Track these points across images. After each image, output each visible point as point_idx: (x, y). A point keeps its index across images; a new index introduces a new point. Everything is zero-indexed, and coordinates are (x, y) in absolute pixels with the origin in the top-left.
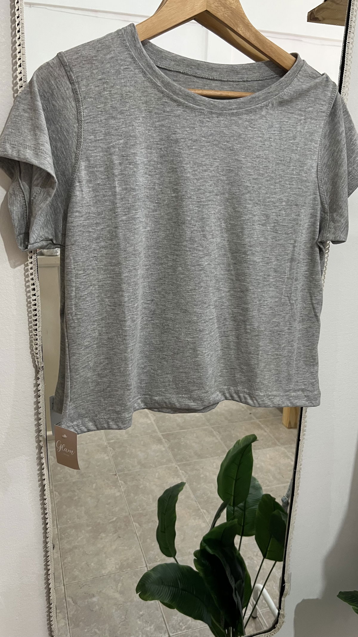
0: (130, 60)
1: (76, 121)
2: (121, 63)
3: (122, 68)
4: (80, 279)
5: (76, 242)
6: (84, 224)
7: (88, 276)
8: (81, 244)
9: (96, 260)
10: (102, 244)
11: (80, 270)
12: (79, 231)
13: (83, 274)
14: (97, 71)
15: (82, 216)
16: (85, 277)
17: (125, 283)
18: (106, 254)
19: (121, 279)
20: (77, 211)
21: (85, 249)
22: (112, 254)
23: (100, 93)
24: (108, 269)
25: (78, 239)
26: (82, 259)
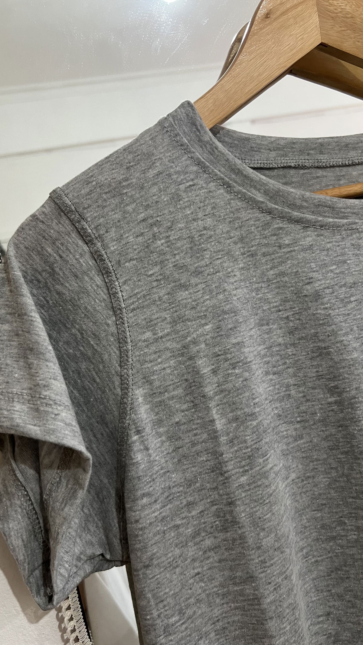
0: (195, 168)
1: (111, 313)
2: (179, 180)
3: (182, 187)
4: (175, 633)
5: (152, 559)
6: (164, 514)
7: (190, 621)
8: (164, 559)
9: (202, 580)
10: (208, 542)
11: (172, 616)
12: (155, 535)
13: (180, 620)
14: (133, 206)
15: (155, 501)
16: (184, 626)
17: (271, 618)
18: (220, 561)
19: (263, 612)
20: (144, 495)
21: (175, 565)
22: (233, 560)
23: (147, 247)
24: (229, 593)
25: (157, 552)
26: (171, 590)
